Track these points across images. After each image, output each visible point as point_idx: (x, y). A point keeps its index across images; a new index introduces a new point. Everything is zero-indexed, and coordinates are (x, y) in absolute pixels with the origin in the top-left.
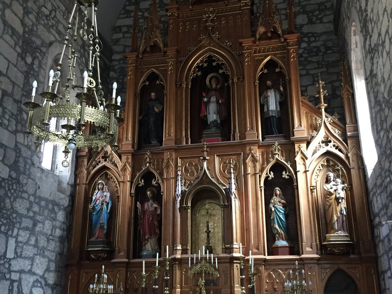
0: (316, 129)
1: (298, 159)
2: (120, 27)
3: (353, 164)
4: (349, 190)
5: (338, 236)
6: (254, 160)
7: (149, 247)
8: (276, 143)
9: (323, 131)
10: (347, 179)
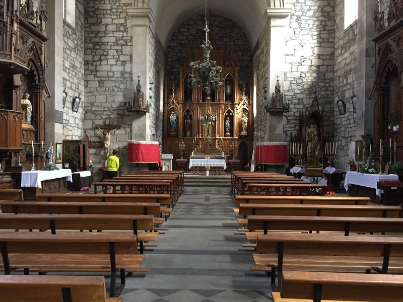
0: (241, 100)
1: (235, 110)
5: (244, 133)
7: (188, 133)
8: (229, 103)
10: (248, 117)
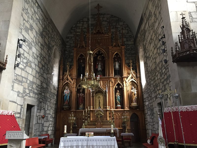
0: (129, 74)
1: (124, 82)
2: (69, 37)
3: (139, 85)
4: (138, 92)
5: (134, 104)
6: (112, 82)
7: (81, 106)
8: (118, 77)
9: (131, 75)
10: (137, 89)
